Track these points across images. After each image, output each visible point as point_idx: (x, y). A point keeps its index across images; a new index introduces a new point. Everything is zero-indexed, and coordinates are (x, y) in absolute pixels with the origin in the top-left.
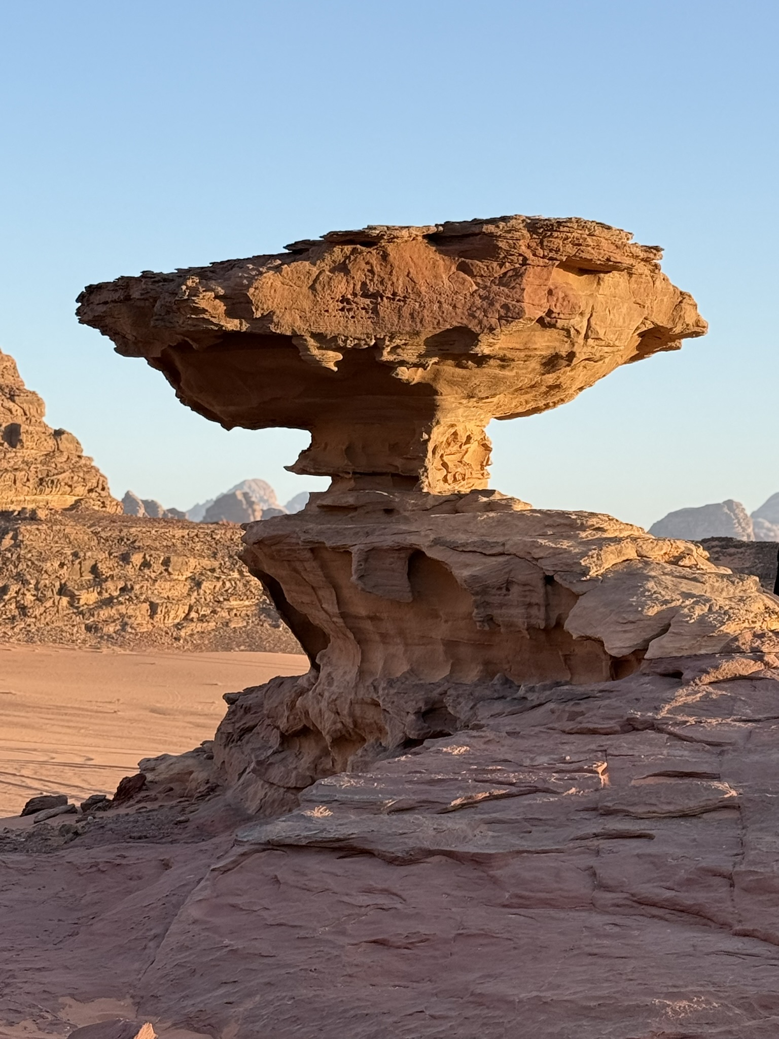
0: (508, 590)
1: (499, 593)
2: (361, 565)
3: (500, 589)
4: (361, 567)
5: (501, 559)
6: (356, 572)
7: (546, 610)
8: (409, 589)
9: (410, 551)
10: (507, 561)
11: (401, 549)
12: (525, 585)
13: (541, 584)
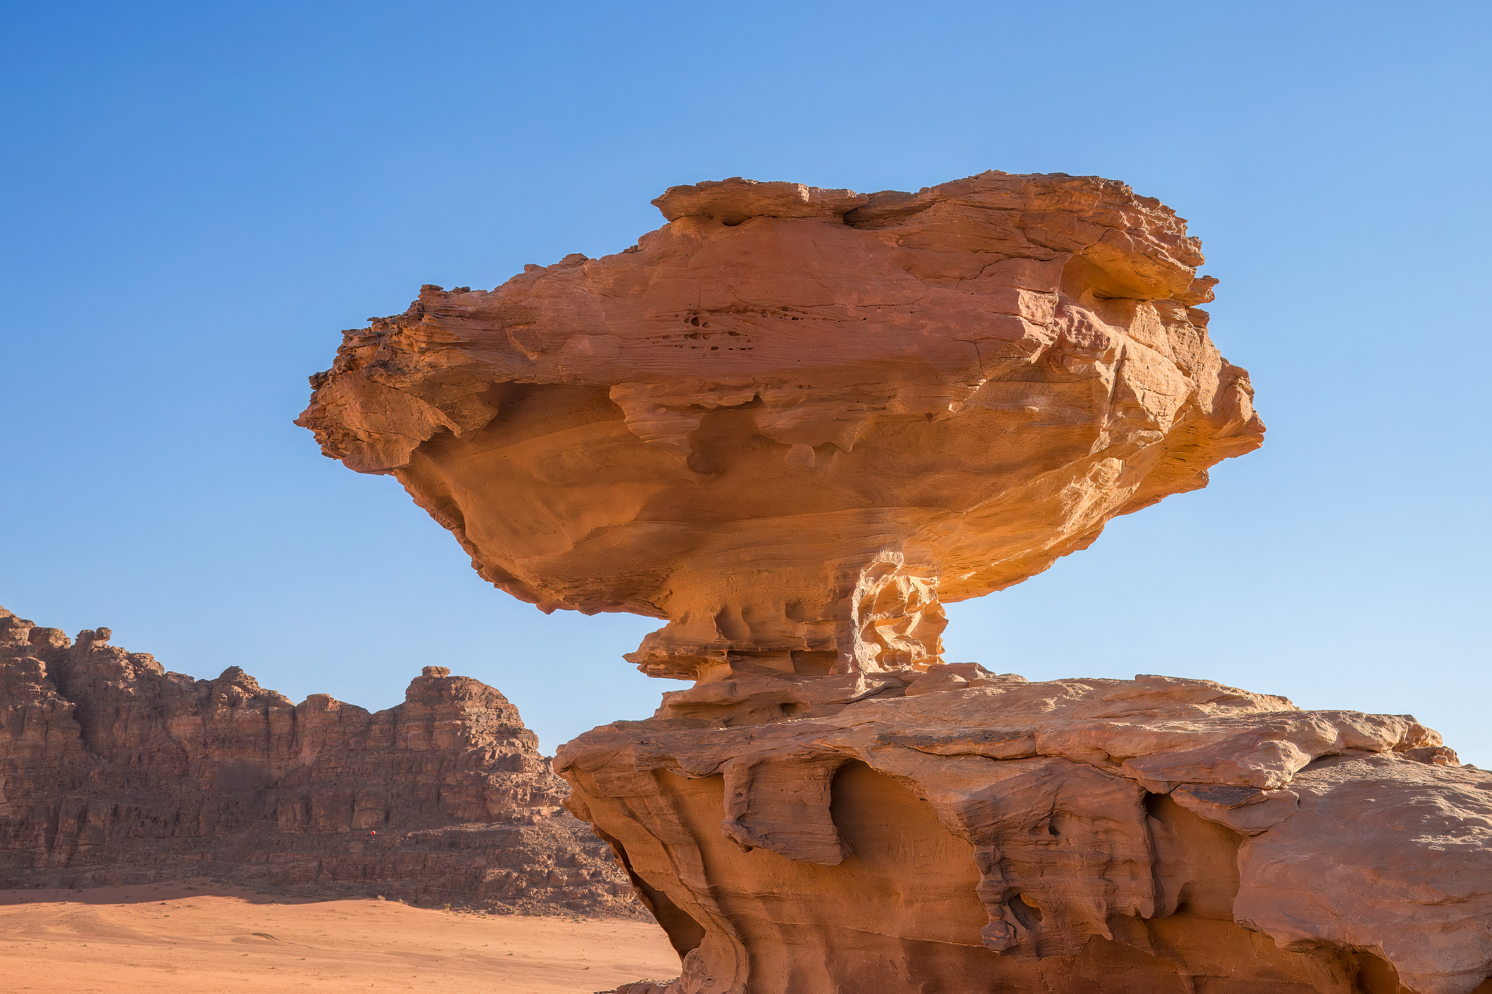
0: (1054, 831)
1: (1035, 838)
2: (740, 795)
3: (1035, 829)
4: (742, 799)
5: (1033, 766)
6: (731, 809)
7: (1154, 875)
8: (835, 837)
9: (835, 764)
10: (1047, 769)
11: (815, 758)
12: (1095, 819)
13: (1135, 814)
